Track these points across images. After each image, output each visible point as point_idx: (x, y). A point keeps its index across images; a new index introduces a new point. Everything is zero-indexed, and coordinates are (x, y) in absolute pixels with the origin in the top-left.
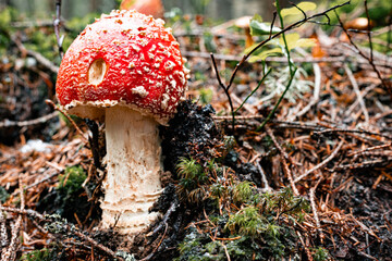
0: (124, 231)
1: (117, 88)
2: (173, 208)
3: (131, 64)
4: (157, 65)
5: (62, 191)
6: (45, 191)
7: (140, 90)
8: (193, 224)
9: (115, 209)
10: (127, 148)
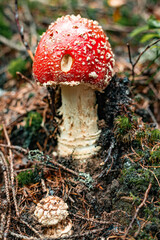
0: (78, 158)
1: (80, 74)
2: (112, 146)
3: (88, 58)
4: (102, 57)
5: (28, 129)
6: (15, 128)
7: (93, 74)
8: (126, 156)
9: (71, 144)
10: (79, 107)
